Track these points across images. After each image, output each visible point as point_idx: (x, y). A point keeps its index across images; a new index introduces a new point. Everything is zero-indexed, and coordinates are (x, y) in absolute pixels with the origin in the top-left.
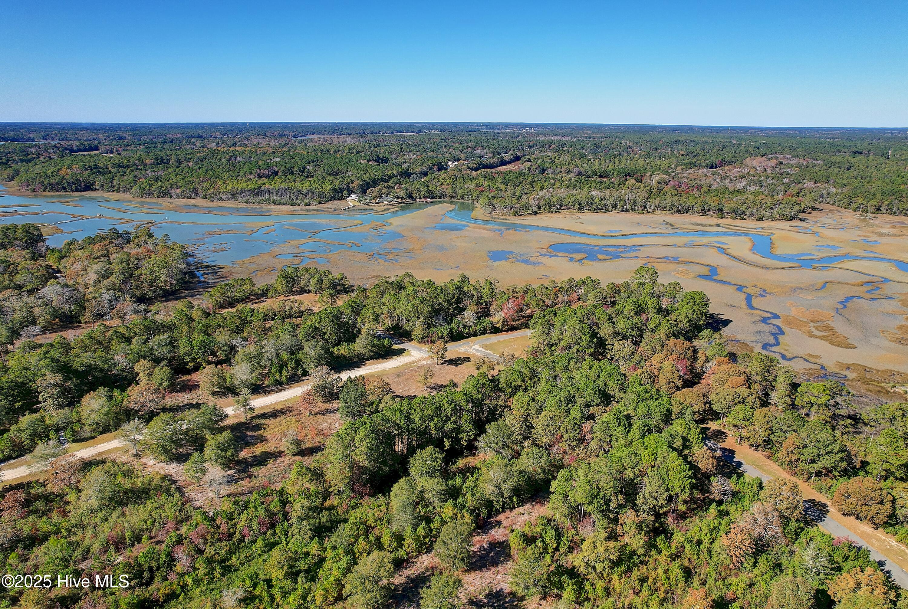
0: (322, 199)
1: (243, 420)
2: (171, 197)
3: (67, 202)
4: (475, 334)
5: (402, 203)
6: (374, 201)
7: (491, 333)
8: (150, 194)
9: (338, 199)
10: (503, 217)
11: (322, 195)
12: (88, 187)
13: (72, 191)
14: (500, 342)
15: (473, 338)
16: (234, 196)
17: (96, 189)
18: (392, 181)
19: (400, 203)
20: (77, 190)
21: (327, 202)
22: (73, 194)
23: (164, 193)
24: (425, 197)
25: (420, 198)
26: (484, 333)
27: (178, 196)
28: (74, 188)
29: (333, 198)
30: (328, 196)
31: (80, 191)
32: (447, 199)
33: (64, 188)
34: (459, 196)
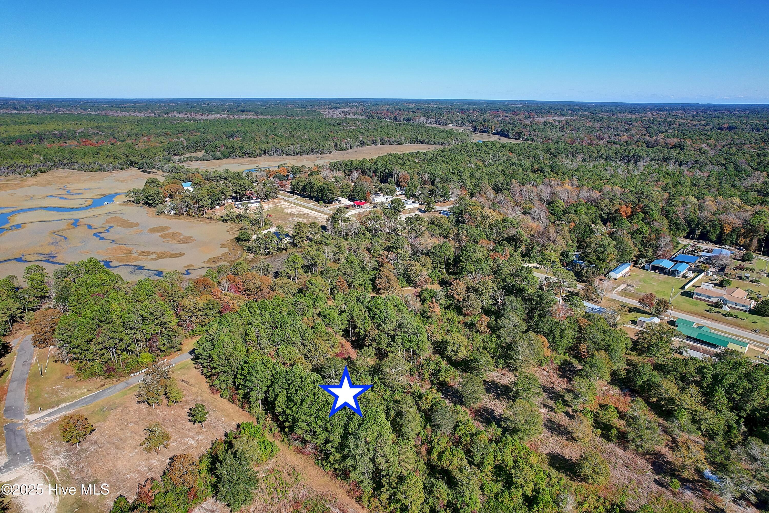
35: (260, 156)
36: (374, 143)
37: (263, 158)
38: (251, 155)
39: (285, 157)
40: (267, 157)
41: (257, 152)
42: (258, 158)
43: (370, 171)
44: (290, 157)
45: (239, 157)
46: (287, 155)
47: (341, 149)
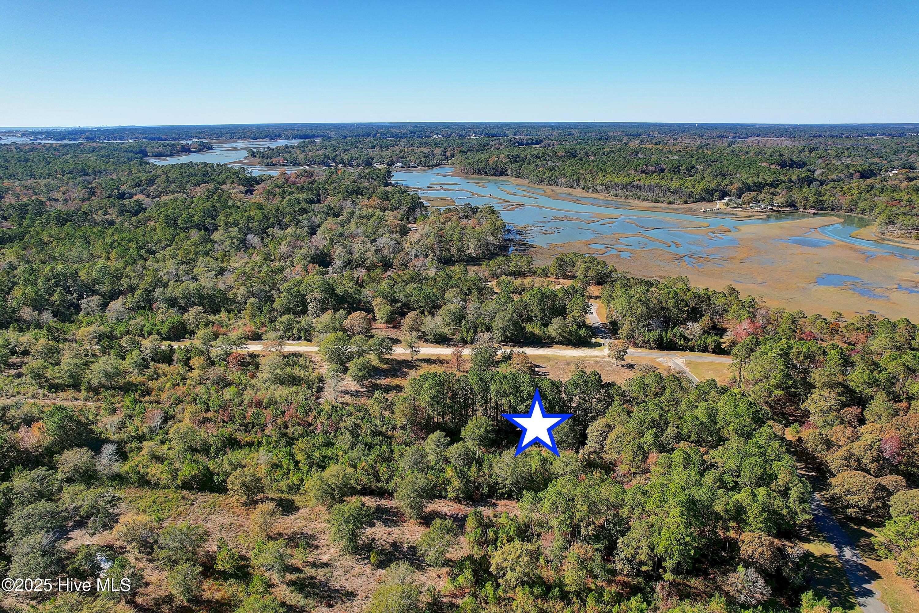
0: (691, 198)
1: (410, 359)
2: (557, 185)
3: (480, 183)
4: (692, 349)
5: (777, 211)
6: (745, 206)
7: (714, 352)
8: (541, 181)
9: (709, 201)
10: (897, 240)
11: (691, 195)
12: (503, 173)
13: (491, 175)
14: (712, 363)
15: (687, 352)
16: (607, 189)
17: (508, 175)
18: (780, 187)
19: (775, 211)
20: (495, 175)
21: (694, 202)
22: (490, 178)
23: (553, 182)
24: (812, 207)
25: (805, 208)
26: (704, 350)
27: (562, 185)
28: (493, 173)
29: (703, 199)
30: (698, 196)
31: (496, 176)
32: (842, 212)
33: (486, 172)
34: (858, 210)
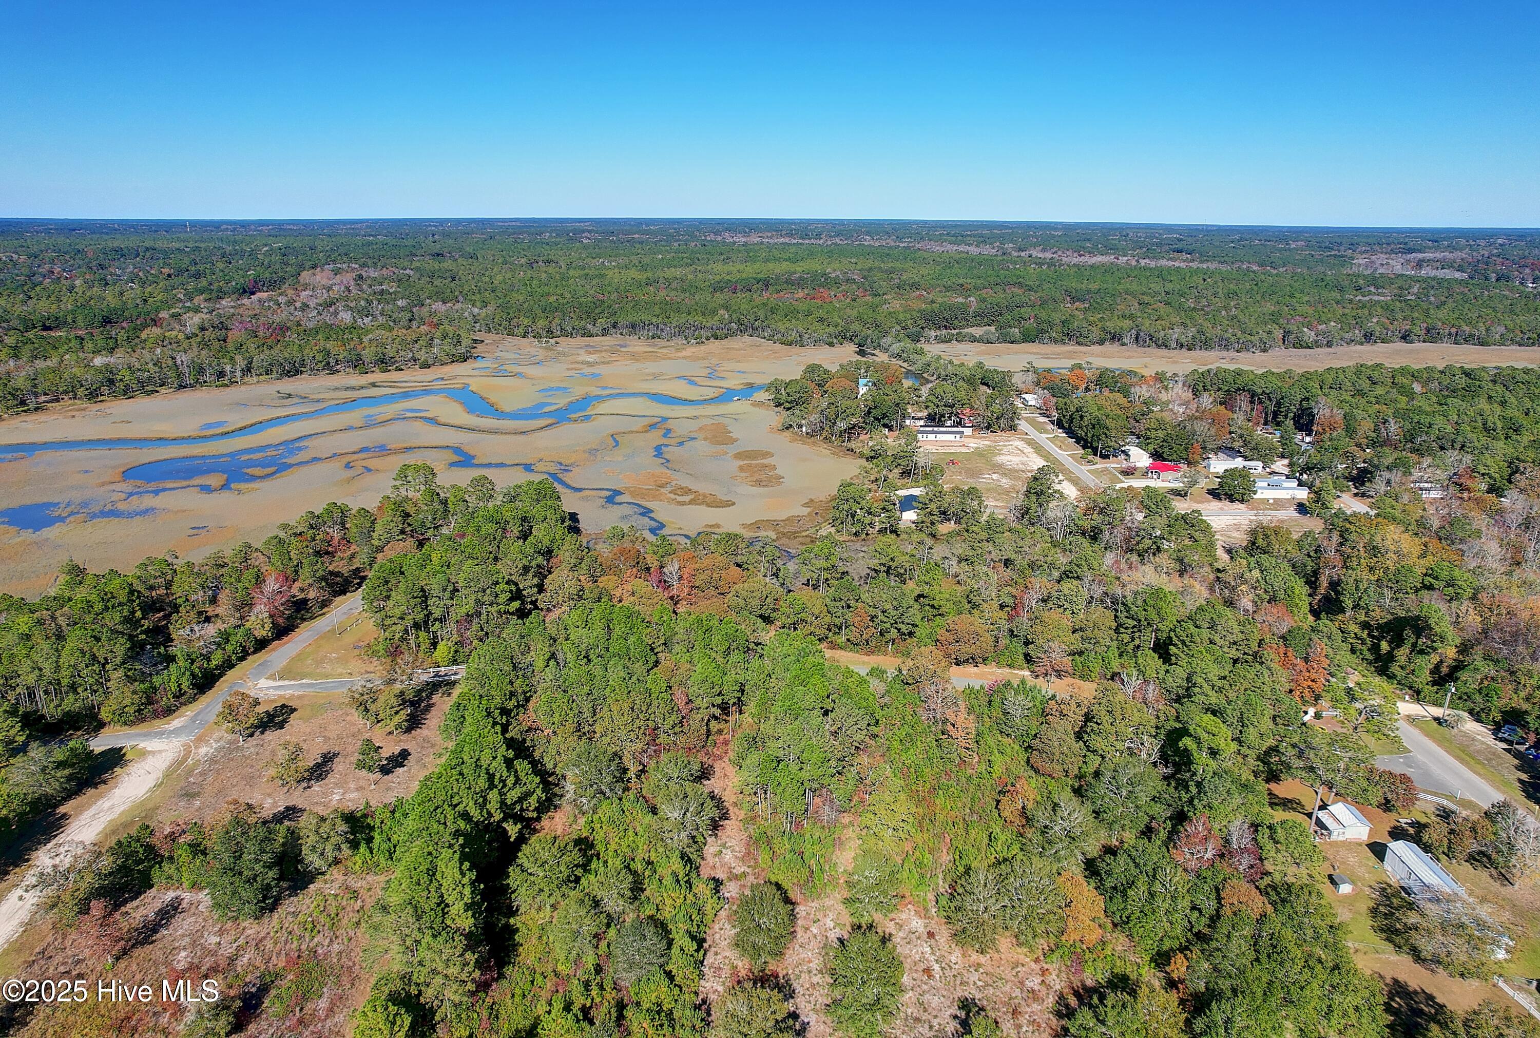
35: (1101, 342)
36: (1405, 338)
37: (1108, 347)
38: (1081, 340)
39: (1153, 350)
40: (1115, 348)
41: (1095, 333)
42: (1096, 348)
43: (1270, 399)
44: (1163, 352)
45: (1056, 341)
46: (1158, 346)
47: (1300, 345)
